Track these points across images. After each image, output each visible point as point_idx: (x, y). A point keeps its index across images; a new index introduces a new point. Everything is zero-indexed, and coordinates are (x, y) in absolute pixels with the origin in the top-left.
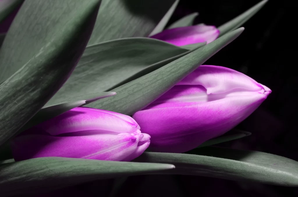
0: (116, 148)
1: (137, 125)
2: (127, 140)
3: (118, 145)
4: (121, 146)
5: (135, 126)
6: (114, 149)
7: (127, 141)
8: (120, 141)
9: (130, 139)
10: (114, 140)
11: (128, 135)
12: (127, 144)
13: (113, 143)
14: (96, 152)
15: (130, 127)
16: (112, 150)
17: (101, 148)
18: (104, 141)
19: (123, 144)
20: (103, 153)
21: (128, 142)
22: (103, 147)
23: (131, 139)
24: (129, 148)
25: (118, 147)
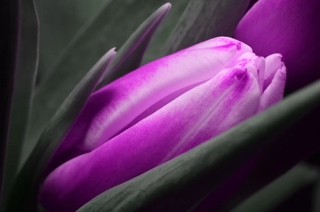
0: (214, 113)
1: (240, 44)
2: (227, 83)
3: (215, 104)
4: (222, 103)
5: (235, 47)
6: (211, 116)
7: (230, 85)
8: (215, 94)
9: (233, 77)
10: (202, 97)
11: (225, 73)
12: (232, 92)
13: (201, 105)
14: (179, 140)
15: (224, 55)
16: (208, 120)
17: (183, 127)
18: (183, 110)
19: (226, 96)
20: (193, 138)
21: (232, 87)
22: (186, 124)
23: (236, 78)
24: (242, 100)
25: (217, 108)
